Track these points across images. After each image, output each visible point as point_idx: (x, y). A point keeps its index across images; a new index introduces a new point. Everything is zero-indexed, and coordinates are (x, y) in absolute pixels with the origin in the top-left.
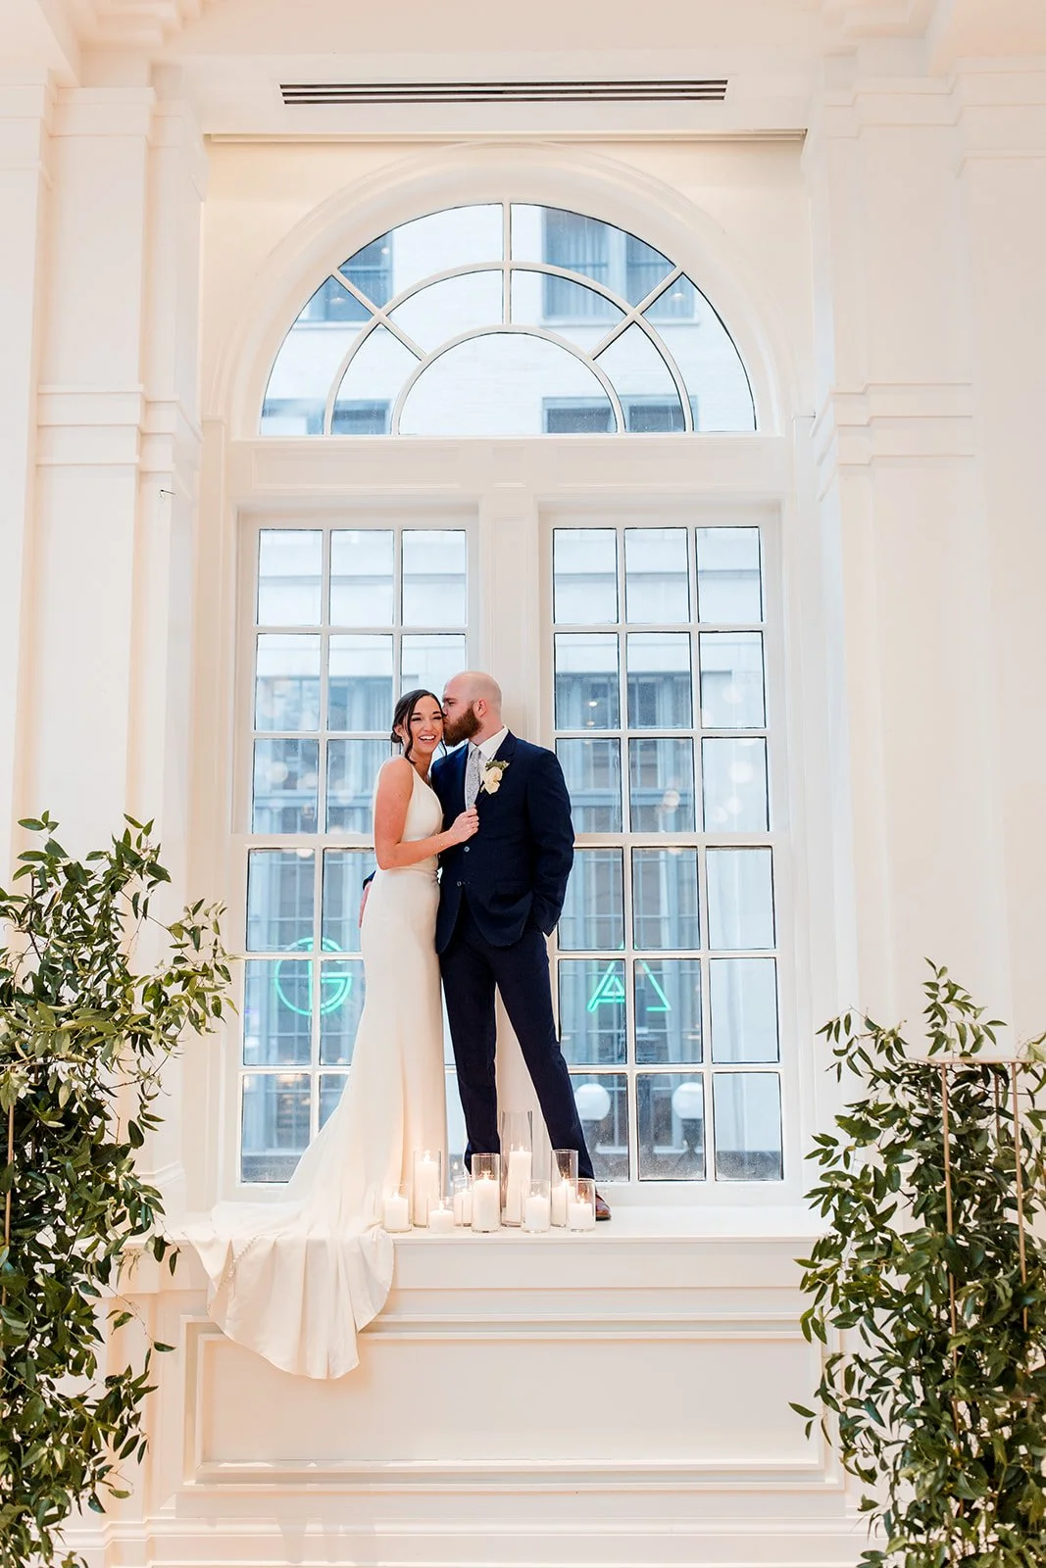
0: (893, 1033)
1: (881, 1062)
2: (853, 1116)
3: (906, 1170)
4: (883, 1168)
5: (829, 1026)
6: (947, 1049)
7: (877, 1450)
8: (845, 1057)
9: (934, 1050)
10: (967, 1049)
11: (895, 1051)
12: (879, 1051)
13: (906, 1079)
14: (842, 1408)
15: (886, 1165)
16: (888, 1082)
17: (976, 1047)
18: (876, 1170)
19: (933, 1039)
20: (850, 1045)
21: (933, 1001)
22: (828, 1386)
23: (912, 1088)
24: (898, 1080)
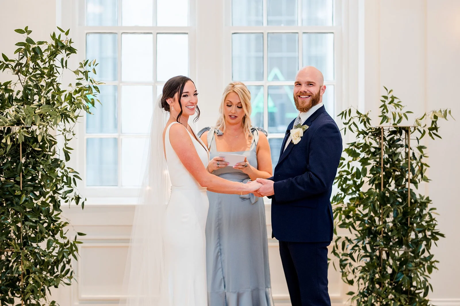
0: (365, 116)
1: (361, 127)
2: (349, 148)
3: (369, 168)
4: (360, 168)
5: (343, 113)
6: (387, 122)
7: (353, 271)
8: (348, 125)
9: (381, 124)
10: (396, 122)
11: (367, 123)
12: (361, 123)
13: (370, 134)
14: (341, 257)
15: (362, 167)
16: (363, 135)
17: (399, 122)
18: (357, 169)
19: (382, 118)
20: (350, 120)
21: (383, 103)
22: (336, 249)
23: (372, 137)
24: (367, 134)
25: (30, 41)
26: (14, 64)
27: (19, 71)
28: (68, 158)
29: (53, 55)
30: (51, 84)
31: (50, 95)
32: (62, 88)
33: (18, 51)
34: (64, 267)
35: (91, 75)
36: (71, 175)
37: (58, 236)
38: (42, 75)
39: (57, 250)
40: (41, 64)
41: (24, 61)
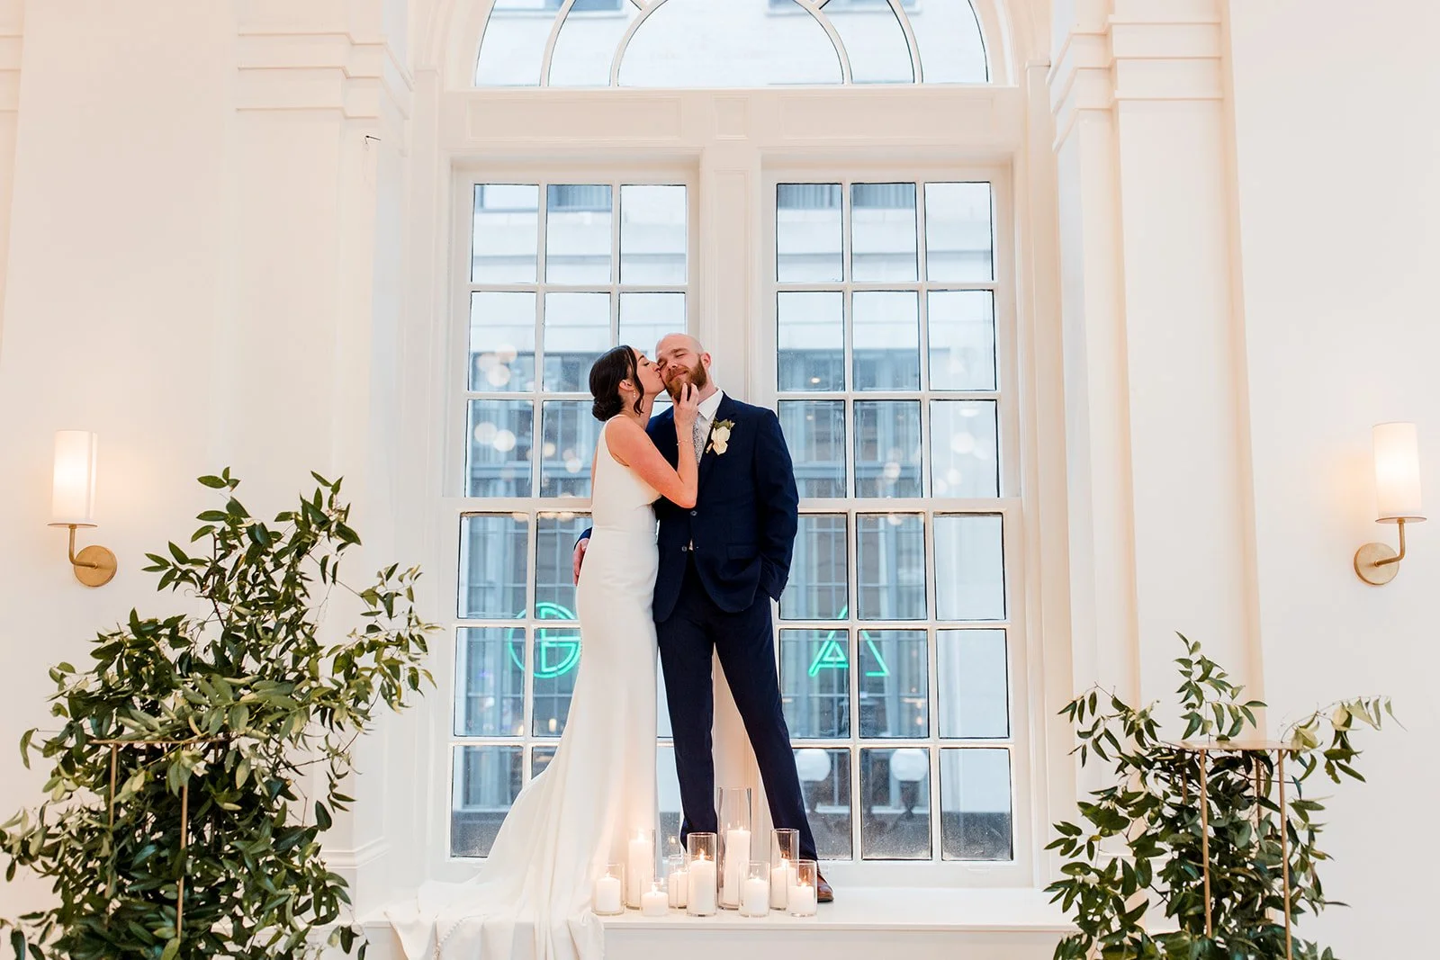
0: (1144, 714)
1: (1130, 746)
2: (1100, 804)
3: (1158, 864)
4: (1133, 862)
5: (1072, 706)
6: (1203, 732)
8: (1092, 738)
9: (1188, 734)
10: (1225, 732)
11: (1145, 734)
12: (1128, 734)
15: (1135, 859)
16: (1139, 768)
17: (1233, 733)
18: (1125, 865)
19: (1188, 721)
20: (1096, 726)
21: (1187, 679)
23: (1165, 775)
24: (1150, 765)
25: (237, 507)
26: (201, 571)
31: (288, 655)
35: (400, 604)
41: (228, 563)
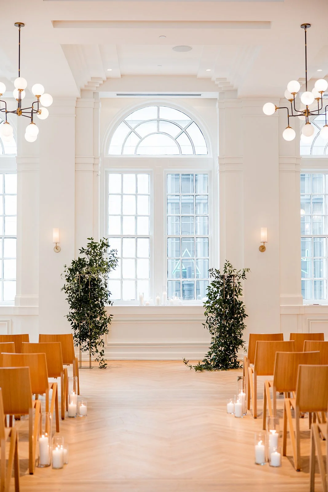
1: (217, 275)
2: (213, 283)
3: (219, 290)
4: (217, 290)
5: (210, 270)
6: (226, 273)
7: (214, 329)
8: (212, 274)
11: (219, 273)
12: (217, 273)
17: (231, 273)
18: (215, 291)
19: (225, 271)
20: (213, 272)
21: (225, 266)
22: (207, 321)
23: (221, 279)
24: (219, 278)
25: (93, 242)
26: (86, 251)
27: (88, 254)
28: (106, 287)
29: (102, 247)
30: (100, 258)
31: (100, 262)
32: (105, 260)
33: (88, 246)
34: (104, 328)
35: (115, 255)
36: (108, 293)
37: (103, 316)
38: (96, 255)
39: (103, 321)
40: (96, 251)
41: (90, 250)
